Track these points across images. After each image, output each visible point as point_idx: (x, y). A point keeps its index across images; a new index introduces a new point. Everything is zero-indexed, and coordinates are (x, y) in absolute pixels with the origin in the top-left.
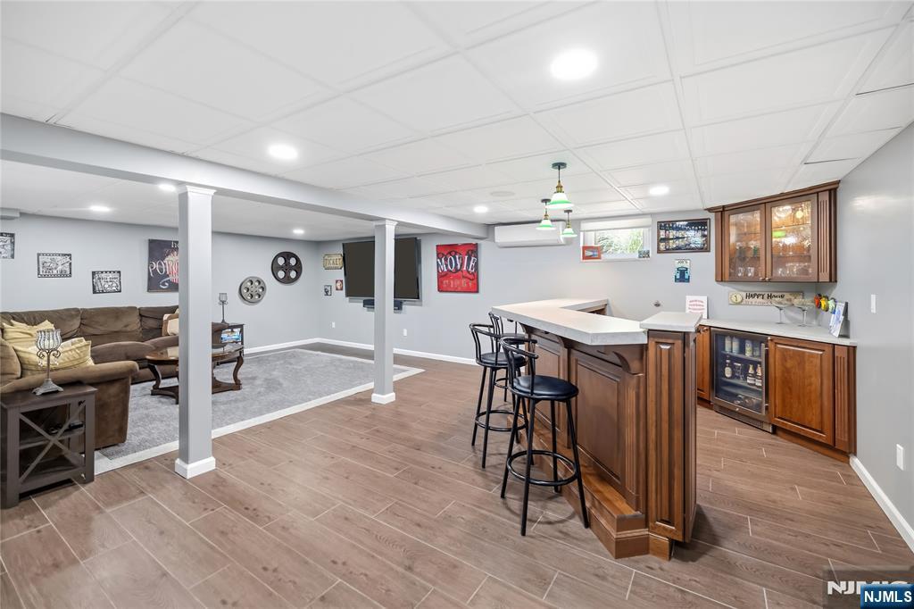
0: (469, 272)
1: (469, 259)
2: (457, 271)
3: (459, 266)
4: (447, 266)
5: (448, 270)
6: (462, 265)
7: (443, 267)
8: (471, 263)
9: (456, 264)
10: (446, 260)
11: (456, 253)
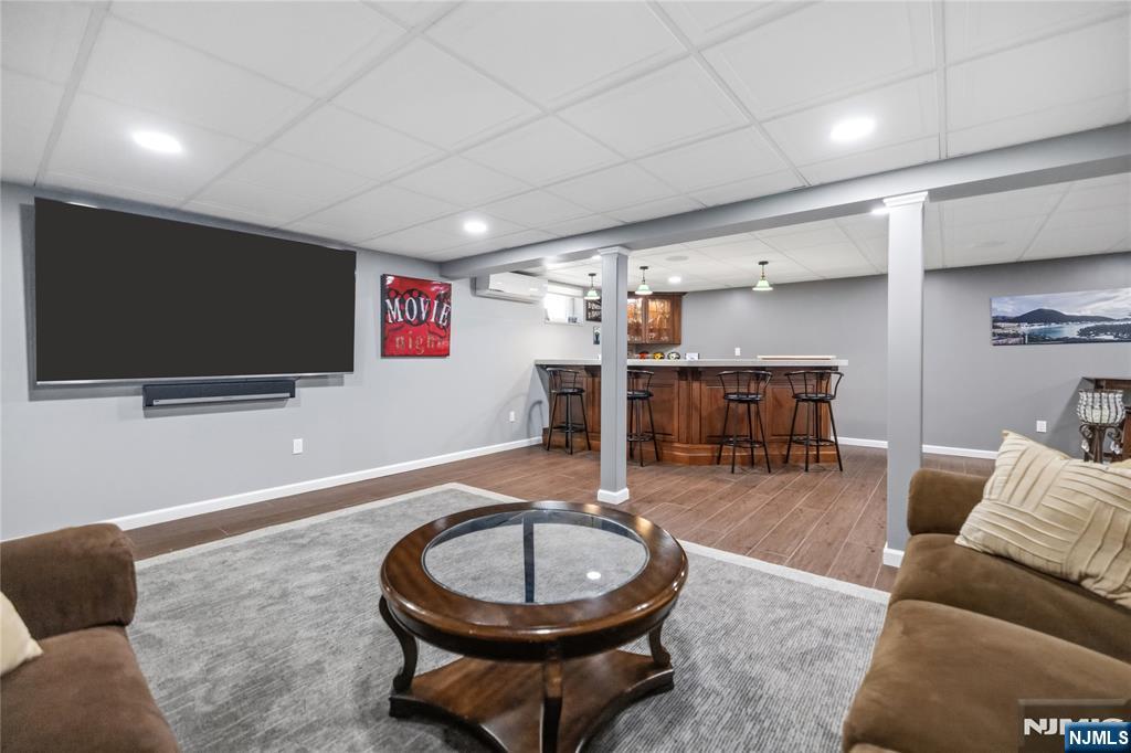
0: (438, 325)
1: (440, 307)
2: (420, 322)
3: (424, 315)
4: (403, 312)
5: (406, 321)
6: (429, 314)
7: (395, 313)
8: (443, 313)
9: (420, 312)
10: (402, 303)
11: (420, 294)
